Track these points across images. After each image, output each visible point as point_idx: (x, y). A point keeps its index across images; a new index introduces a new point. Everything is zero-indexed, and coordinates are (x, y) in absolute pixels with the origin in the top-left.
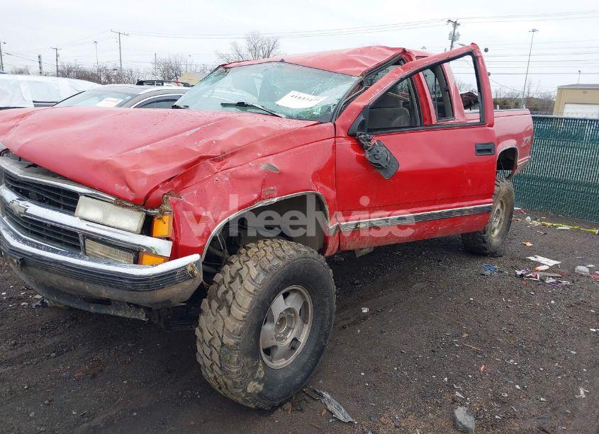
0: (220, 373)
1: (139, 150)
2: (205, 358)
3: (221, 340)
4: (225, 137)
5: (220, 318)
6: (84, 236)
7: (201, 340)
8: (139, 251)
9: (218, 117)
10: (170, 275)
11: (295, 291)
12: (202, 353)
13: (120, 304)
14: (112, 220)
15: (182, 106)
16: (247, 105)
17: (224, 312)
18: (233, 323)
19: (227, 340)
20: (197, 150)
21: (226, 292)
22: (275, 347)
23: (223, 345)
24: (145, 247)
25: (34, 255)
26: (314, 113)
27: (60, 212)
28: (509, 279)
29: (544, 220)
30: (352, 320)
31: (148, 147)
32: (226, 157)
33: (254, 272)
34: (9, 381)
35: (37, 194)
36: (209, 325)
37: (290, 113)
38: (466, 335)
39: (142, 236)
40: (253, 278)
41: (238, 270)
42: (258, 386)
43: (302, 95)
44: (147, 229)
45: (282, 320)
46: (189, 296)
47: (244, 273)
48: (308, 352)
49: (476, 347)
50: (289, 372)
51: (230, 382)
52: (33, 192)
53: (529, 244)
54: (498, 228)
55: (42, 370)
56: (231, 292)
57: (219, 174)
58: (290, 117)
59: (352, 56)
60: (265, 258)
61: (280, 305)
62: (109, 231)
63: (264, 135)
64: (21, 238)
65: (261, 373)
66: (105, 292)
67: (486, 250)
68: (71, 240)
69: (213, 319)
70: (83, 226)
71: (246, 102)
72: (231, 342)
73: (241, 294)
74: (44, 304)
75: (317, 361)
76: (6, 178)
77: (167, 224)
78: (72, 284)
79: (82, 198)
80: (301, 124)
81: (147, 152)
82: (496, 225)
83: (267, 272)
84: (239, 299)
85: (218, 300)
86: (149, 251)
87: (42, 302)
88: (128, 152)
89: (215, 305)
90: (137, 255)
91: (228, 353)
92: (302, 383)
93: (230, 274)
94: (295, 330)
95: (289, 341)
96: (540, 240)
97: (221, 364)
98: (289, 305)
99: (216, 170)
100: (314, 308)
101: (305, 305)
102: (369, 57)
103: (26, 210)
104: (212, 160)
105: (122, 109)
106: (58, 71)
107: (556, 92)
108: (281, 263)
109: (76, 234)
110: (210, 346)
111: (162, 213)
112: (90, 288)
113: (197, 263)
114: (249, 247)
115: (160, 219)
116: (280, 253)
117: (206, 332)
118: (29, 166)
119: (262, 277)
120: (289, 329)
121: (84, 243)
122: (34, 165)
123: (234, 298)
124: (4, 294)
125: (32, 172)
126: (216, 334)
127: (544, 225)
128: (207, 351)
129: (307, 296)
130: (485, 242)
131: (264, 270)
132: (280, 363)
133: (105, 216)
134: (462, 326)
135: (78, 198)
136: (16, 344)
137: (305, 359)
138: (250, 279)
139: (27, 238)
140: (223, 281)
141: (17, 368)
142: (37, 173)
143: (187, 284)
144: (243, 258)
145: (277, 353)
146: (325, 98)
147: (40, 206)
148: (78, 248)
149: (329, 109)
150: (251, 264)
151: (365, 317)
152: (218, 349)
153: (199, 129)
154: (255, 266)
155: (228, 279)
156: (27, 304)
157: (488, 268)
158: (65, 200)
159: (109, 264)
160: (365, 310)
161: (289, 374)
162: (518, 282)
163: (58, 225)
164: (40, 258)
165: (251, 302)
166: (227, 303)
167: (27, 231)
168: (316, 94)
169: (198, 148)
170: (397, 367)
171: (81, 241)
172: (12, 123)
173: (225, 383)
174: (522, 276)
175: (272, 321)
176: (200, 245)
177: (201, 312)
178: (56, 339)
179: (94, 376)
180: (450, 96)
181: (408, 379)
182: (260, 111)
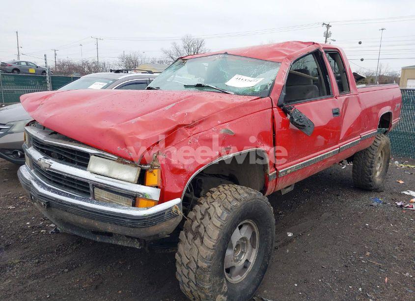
0: (196, 289)
1: (133, 121)
2: (183, 277)
3: (197, 263)
4: (193, 110)
5: (195, 246)
6: (93, 185)
7: (180, 263)
8: (136, 197)
9: (186, 95)
10: (160, 215)
11: (246, 224)
12: (180, 273)
13: (120, 236)
14: (115, 174)
15: (155, 88)
16: (204, 86)
17: (198, 241)
18: (205, 251)
19: (200, 264)
20: (174, 120)
21: (199, 226)
22: (234, 267)
23: (198, 267)
24: (141, 194)
25: (57, 200)
26: (255, 90)
27: (75, 167)
28: (392, 209)
29: (407, 164)
30: (281, 242)
31: (139, 118)
32: (195, 125)
33: (219, 211)
34: (36, 291)
35: (58, 154)
36: (186, 252)
37: (237, 91)
38: (368, 254)
39: (138, 185)
40: (219, 215)
41: (207, 209)
42: (223, 298)
43: (244, 77)
44: (142, 180)
45: (238, 246)
46: (173, 230)
47: (211, 211)
48: (256, 270)
49: (378, 263)
50: (244, 285)
51: (203, 295)
52: (55, 152)
53: (401, 182)
54: (379, 171)
55: (59, 282)
56: (202, 226)
57: (192, 137)
58: (238, 94)
59: (278, 49)
60: (226, 200)
61: (237, 236)
62: (112, 181)
63: (222, 108)
64: (46, 186)
65: (225, 288)
66: (110, 228)
67: (372, 187)
68: (83, 187)
69: (190, 247)
70: (93, 177)
71: (203, 83)
72: (205, 265)
73: (210, 228)
74: (57, 231)
75: (263, 276)
76: (34, 142)
77: (156, 176)
78: (85, 221)
79: (92, 157)
80: (247, 99)
81: (139, 122)
82: (378, 168)
83: (229, 211)
84: (210, 232)
85: (193, 233)
86: (144, 196)
87: (56, 230)
88: (125, 123)
89: (190, 236)
90: (135, 199)
91: (202, 274)
92: (252, 294)
93: (201, 212)
94: (247, 254)
95: (243, 261)
96: (409, 179)
97: (196, 281)
98: (243, 235)
99: (189, 135)
100: (260, 237)
101: (254, 234)
102: (289, 49)
103: (50, 166)
104: (187, 127)
105: (107, 90)
106: (56, 65)
107: (401, 72)
108: (239, 204)
109: (87, 184)
110: (188, 267)
111: (152, 167)
112: (98, 225)
113: (178, 205)
114: (212, 191)
115: (152, 172)
116: (237, 196)
117: (184, 257)
118: (52, 134)
119: (225, 215)
120: (242, 253)
121: (93, 191)
122: (55, 133)
123: (205, 231)
124: (29, 223)
125: (54, 138)
126: (192, 259)
127: (408, 167)
128: (185, 271)
129: (255, 227)
130: (371, 181)
131: (226, 209)
132: (237, 279)
133: (111, 171)
134: (364, 246)
135: (89, 157)
136: (39, 262)
137: (254, 275)
138: (216, 216)
139: (51, 186)
140: (195, 217)
141: (41, 281)
142: (58, 139)
143: (172, 221)
144: (209, 200)
145: (234, 272)
146: (261, 79)
147: (60, 163)
148: (89, 194)
149: (267, 87)
150: (216, 204)
151: (290, 240)
152: (194, 271)
153: (174, 104)
154: (220, 206)
155: (199, 216)
156: (45, 231)
157: (375, 201)
158: (78, 158)
159: (114, 206)
160: (290, 235)
161: (244, 287)
162: (399, 211)
163: (73, 177)
164: (61, 202)
165: (219, 234)
166: (200, 235)
167: (49, 181)
168: (254, 76)
169: (175, 118)
170: (321, 279)
171: (91, 189)
172: (38, 102)
173: (199, 296)
174: (401, 206)
175: (231, 247)
176: (179, 191)
177: (179, 242)
178: (67, 258)
179: (97, 287)
180: (346, 76)
181: (331, 289)
182: (214, 90)
